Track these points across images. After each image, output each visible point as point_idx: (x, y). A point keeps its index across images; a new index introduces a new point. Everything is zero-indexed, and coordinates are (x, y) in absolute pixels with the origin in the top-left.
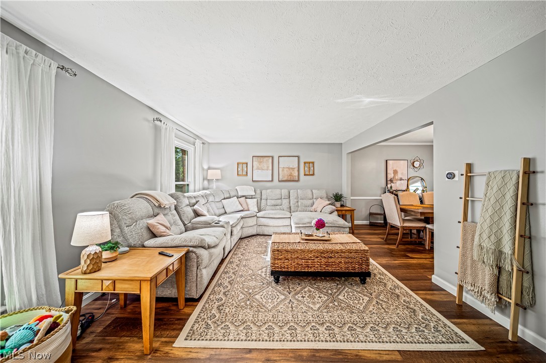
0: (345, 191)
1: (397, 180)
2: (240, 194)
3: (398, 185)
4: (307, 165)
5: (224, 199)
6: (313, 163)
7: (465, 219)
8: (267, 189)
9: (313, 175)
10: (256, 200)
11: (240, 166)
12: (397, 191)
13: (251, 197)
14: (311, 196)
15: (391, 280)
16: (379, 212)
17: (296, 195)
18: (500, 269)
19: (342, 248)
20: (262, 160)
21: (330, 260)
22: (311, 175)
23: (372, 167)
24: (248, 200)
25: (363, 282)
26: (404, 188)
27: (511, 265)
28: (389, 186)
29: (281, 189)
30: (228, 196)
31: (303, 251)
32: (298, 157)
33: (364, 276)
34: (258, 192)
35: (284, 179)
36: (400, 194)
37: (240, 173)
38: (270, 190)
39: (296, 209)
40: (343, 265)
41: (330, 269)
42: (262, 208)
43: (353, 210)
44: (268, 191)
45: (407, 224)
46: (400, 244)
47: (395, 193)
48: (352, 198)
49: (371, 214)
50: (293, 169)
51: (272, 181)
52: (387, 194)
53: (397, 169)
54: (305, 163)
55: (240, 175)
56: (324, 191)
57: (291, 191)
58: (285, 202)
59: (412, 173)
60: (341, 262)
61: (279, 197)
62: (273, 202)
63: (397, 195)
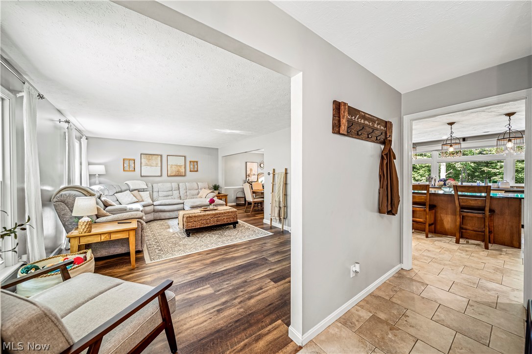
0: (221, 183)
1: (252, 175)
2: (132, 188)
3: (253, 178)
4: (192, 163)
5: (116, 193)
6: (197, 162)
7: (273, 192)
8: (157, 183)
9: (197, 171)
10: (149, 192)
11: (127, 162)
12: (252, 182)
13: (143, 190)
14: (197, 188)
15: (247, 225)
16: (242, 196)
17: (185, 187)
18: (280, 207)
19: (224, 211)
20: (150, 158)
21: (219, 218)
22: (196, 171)
23: (237, 166)
24: (141, 193)
25: (235, 227)
26: (256, 180)
27: (282, 205)
28: (248, 179)
29: (171, 183)
30: (120, 190)
31: (204, 215)
32: (185, 157)
33: (235, 224)
34: (150, 185)
35: (173, 174)
36: (253, 183)
37: (127, 168)
38: (161, 184)
39: (186, 197)
40: (225, 220)
41: (219, 223)
42: (154, 199)
43: (227, 195)
44: (159, 184)
45: (256, 200)
46: (252, 212)
47: (250, 183)
48: (225, 188)
49: (237, 198)
50: (180, 166)
51: (161, 176)
52: (247, 183)
53: (252, 168)
54: (190, 162)
55: (127, 171)
56: (207, 183)
57: (180, 184)
58: (176, 193)
59: (260, 171)
60: (224, 219)
61: (170, 189)
62: (165, 193)
63: (251, 185)
